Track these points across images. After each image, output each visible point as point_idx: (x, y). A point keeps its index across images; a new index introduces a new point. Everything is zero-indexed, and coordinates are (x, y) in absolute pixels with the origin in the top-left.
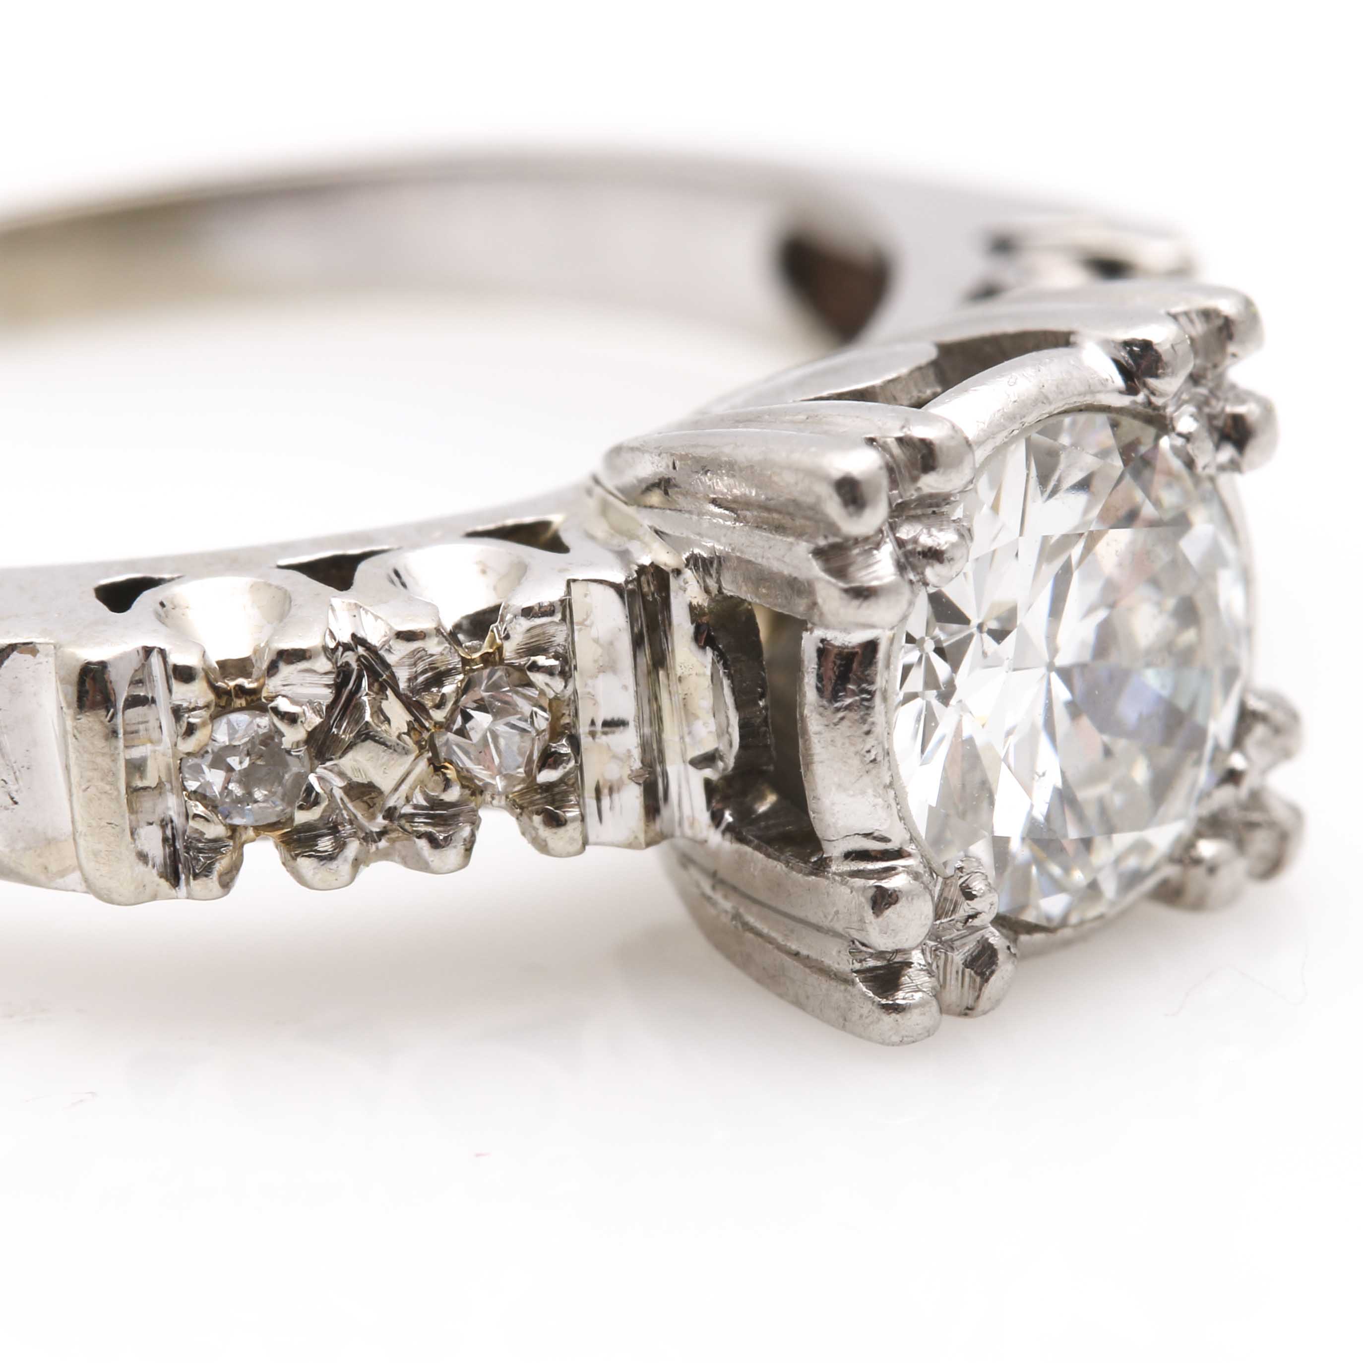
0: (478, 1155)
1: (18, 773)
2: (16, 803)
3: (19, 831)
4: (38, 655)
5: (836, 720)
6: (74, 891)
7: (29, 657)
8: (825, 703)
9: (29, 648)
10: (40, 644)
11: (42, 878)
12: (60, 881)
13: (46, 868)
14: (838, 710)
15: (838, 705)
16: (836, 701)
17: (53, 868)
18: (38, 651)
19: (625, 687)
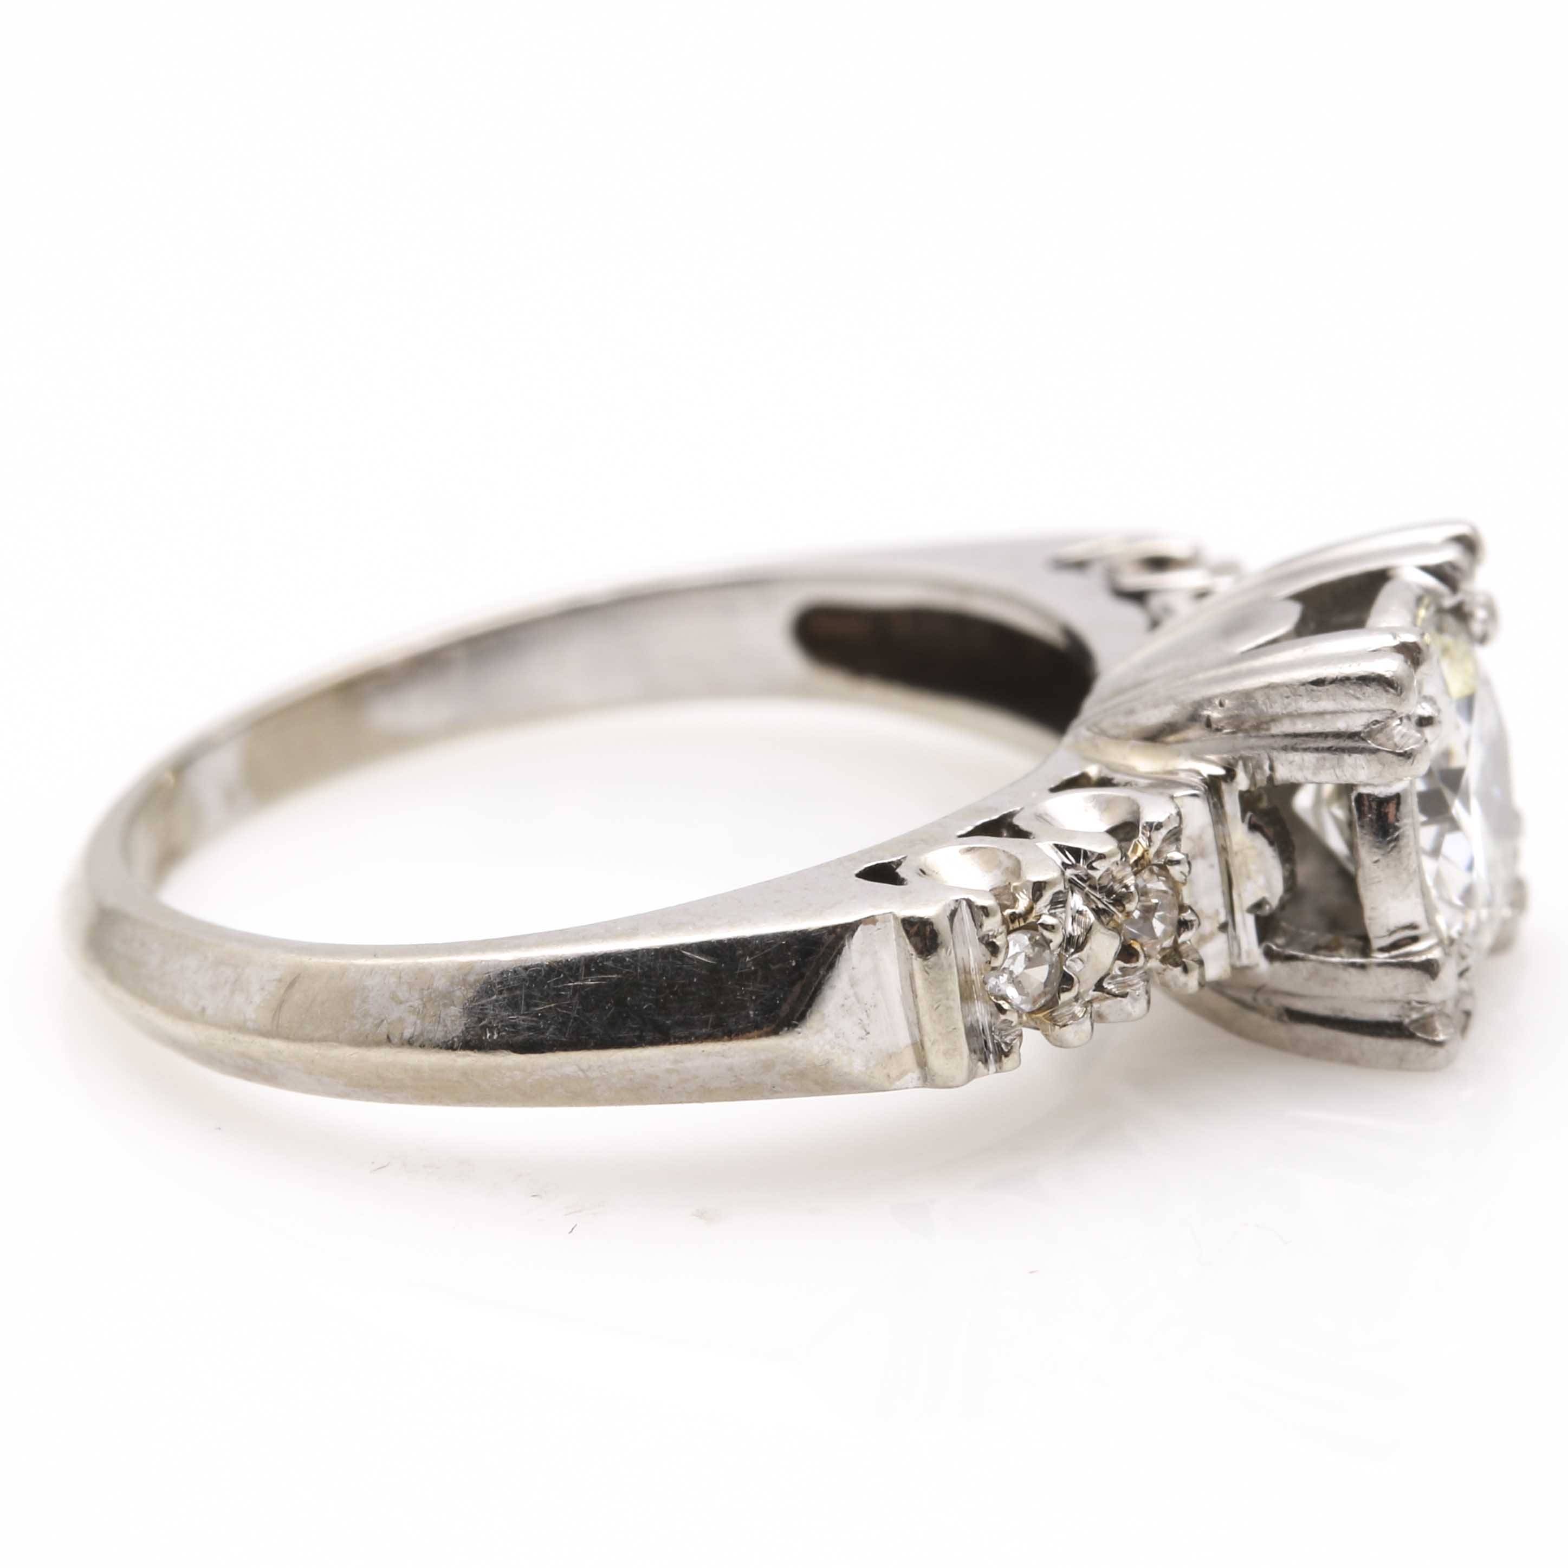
0: (1031, 1272)
1: (868, 1011)
2: (868, 1033)
3: (871, 1053)
4: (878, 924)
5: (1389, 850)
6: (907, 1088)
7: (871, 926)
8: (1381, 839)
9: (871, 920)
10: (879, 915)
11: (887, 1084)
12: (898, 1083)
13: (889, 1076)
14: (1390, 842)
15: (1389, 839)
16: (1388, 836)
17: (894, 1074)
18: (877, 921)
19: (1212, 866)
